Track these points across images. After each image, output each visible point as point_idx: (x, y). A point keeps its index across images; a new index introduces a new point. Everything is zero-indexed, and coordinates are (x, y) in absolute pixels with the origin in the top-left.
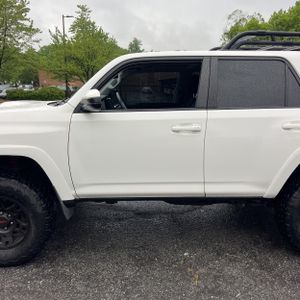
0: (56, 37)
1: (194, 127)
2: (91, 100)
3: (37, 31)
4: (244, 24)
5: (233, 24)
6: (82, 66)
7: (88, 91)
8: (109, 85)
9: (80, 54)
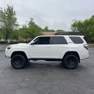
0: (23, 26)
1: (49, 47)
2: (33, 43)
3: (19, 25)
4: (77, 22)
5: (74, 23)
6: (31, 34)
7: (32, 42)
8: (36, 40)
9: (30, 31)
